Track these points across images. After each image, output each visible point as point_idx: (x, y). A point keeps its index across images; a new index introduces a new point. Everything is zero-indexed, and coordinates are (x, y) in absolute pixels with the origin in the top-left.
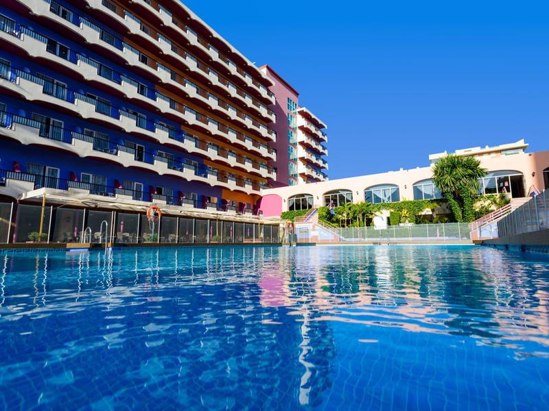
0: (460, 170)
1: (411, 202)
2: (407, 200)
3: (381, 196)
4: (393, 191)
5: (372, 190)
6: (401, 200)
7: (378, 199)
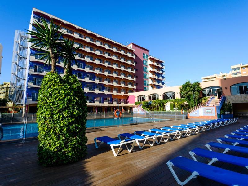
0: (188, 88)
1: (179, 99)
2: (178, 98)
3: (169, 96)
4: (173, 94)
5: (166, 94)
6: (176, 98)
7: (168, 98)
